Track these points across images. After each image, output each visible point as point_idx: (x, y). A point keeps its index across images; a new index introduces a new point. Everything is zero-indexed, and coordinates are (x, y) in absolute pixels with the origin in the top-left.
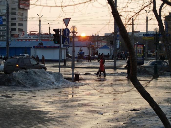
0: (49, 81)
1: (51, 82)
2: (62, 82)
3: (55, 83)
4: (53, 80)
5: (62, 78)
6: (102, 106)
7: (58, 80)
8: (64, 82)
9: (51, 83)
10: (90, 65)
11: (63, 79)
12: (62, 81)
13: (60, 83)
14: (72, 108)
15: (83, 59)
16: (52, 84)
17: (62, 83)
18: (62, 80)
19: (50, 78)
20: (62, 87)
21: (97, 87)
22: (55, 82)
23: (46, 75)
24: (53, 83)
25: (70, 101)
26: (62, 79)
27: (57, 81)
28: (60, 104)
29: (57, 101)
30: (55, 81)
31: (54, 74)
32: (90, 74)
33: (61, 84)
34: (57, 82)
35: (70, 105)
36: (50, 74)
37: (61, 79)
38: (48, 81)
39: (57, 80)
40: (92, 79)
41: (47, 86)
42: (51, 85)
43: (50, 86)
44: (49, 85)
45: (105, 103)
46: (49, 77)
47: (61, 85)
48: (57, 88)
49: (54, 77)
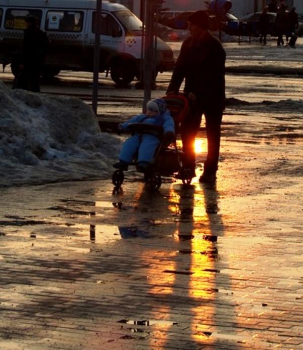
0: (19, 139)
1: (29, 147)
2: (86, 148)
3: (51, 152)
4: (43, 137)
5: (92, 128)
6: (262, 311)
7: (70, 138)
8: (97, 146)
9: (29, 154)
10: (255, 57)
11: (93, 133)
12: (86, 140)
13: (74, 152)
14: (83, 322)
15: (223, 33)
16: (34, 156)
17: (87, 152)
18: (89, 135)
19: (27, 124)
20: (80, 177)
21: (262, 174)
22: (53, 146)
23: (7, 111)
24: (40, 152)
25: (88, 271)
26: (89, 131)
27: (63, 142)
28: (27, 288)
29: (16, 267)
30: (51, 140)
31: (48, 106)
32: (244, 103)
33: (84, 155)
34: (63, 149)
35: (80, 297)
36: (27, 104)
37: (86, 134)
38: (14, 142)
39: (63, 139)
40: (249, 129)
41: (7, 166)
42: (28, 162)
43: (20, 167)
44: (18, 165)
45: (283, 283)
46: (20, 122)
47: (79, 163)
48: (54, 178)
49: (47, 122)
